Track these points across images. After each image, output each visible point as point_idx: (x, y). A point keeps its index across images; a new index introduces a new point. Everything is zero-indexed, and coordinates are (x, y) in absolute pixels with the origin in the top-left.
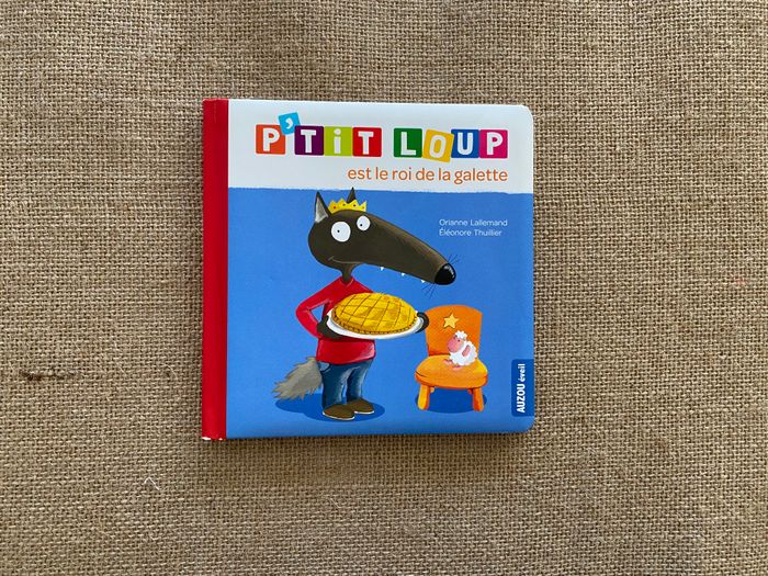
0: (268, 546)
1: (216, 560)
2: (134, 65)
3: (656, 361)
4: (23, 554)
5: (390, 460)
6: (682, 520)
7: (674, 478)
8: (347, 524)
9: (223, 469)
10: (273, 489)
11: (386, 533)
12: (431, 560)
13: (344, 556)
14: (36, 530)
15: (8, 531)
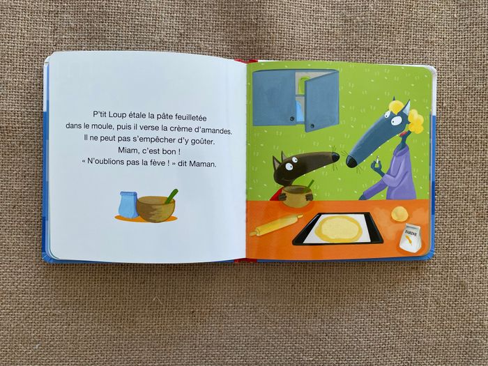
0: (227, 339)
1: (196, 347)
2: (153, 45)
3: (462, 234)
4: (79, 341)
5: (301, 290)
6: (473, 329)
7: (470, 305)
8: (274, 328)
9: (201, 293)
10: (231, 305)
11: (297, 333)
12: (323, 350)
13: (272, 346)
14: (87, 327)
15: (70, 327)
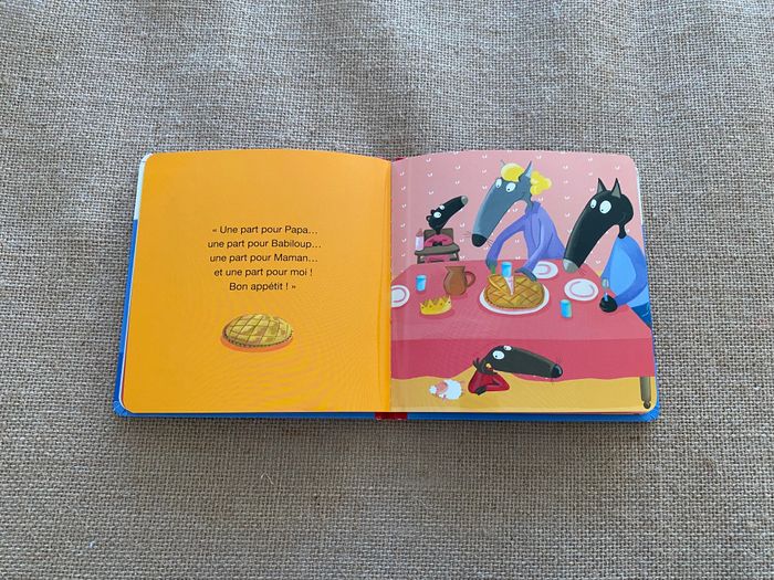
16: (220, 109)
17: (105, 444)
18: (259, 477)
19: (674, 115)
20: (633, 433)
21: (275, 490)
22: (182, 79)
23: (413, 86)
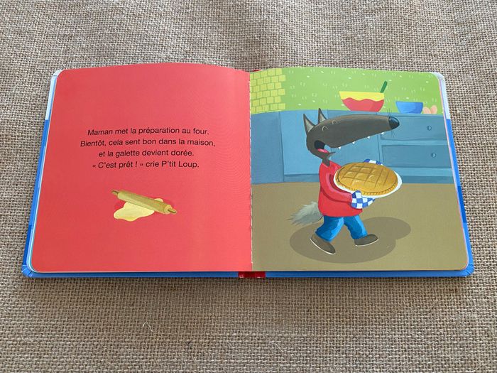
5: (319, 316)
8: (288, 365)
9: (199, 318)
15: (42, 359)
16: (117, 36)
17: (14, 299)
18: (141, 325)
19: (469, 36)
20: (451, 286)
21: (155, 336)
22: (87, 14)
23: (265, 17)
